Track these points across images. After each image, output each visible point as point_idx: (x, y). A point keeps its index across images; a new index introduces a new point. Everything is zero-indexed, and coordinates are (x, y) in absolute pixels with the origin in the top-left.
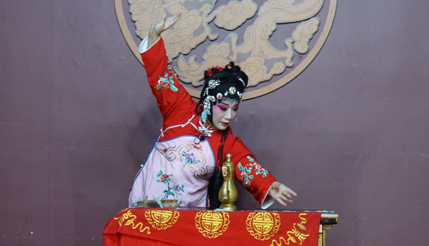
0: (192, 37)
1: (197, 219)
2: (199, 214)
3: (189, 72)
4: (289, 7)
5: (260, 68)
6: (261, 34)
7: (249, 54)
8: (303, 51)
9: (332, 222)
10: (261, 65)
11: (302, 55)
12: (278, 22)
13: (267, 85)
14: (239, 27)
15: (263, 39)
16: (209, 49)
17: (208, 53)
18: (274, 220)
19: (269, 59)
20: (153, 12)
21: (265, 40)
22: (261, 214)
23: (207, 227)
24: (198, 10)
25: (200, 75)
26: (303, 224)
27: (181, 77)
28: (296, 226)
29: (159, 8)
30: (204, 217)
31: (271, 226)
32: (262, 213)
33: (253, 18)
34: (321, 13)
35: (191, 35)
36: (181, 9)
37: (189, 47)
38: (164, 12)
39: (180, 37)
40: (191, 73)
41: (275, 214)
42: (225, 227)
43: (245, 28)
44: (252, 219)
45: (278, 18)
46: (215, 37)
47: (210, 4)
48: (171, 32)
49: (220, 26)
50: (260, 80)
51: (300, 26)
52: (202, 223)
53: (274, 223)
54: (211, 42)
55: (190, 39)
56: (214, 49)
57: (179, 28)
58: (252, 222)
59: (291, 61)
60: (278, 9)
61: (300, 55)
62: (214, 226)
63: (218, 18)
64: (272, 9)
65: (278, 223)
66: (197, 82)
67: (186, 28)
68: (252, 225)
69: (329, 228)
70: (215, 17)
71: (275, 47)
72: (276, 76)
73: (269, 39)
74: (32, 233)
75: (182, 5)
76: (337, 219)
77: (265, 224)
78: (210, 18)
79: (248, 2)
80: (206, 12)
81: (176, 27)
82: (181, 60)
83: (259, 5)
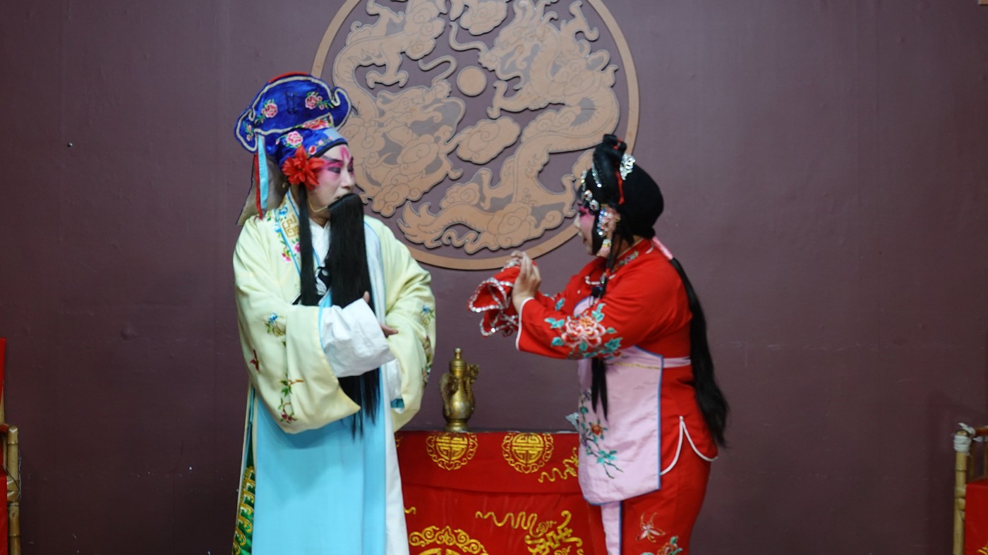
0: (424, 176)
1: (430, 444)
3: (420, 227)
4: (567, 129)
5: (525, 220)
6: (526, 170)
10: (527, 215)
12: (551, 150)
13: (536, 245)
14: (493, 159)
15: (528, 177)
16: (449, 192)
17: (448, 199)
18: (545, 443)
19: (539, 205)
20: (365, 139)
21: (532, 178)
24: (432, 134)
25: (437, 231)
27: (408, 234)
29: (374, 132)
31: (539, 452)
33: (515, 145)
35: (422, 172)
36: (408, 133)
37: (419, 189)
38: (382, 139)
39: (406, 176)
40: (424, 229)
41: (546, 437)
42: (471, 453)
43: (502, 162)
44: (511, 442)
45: (551, 145)
46: (458, 174)
47: (450, 126)
48: (392, 168)
49: (466, 158)
50: (525, 238)
52: (437, 448)
53: (545, 447)
54: (452, 182)
55: (421, 178)
56: (457, 192)
57: (404, 163)
58: (511, 447)
59: (572, 209)
60: (550, 131)
63: (462, 145)
64: (543, 131)
65: (550, 448)
66: (432, 242)
67: (415, 162)
68: (511, 451)
70: (458, 146)
71: (548, 188)
72: (549, 232)
73: (538, 176)
74: (191, 468)
75: (409, 128)
78: (450, 147)
79: (507, 122)
80: (444, 139)
81: (399, 160)
82: (408, 211)
83: (523, 126)
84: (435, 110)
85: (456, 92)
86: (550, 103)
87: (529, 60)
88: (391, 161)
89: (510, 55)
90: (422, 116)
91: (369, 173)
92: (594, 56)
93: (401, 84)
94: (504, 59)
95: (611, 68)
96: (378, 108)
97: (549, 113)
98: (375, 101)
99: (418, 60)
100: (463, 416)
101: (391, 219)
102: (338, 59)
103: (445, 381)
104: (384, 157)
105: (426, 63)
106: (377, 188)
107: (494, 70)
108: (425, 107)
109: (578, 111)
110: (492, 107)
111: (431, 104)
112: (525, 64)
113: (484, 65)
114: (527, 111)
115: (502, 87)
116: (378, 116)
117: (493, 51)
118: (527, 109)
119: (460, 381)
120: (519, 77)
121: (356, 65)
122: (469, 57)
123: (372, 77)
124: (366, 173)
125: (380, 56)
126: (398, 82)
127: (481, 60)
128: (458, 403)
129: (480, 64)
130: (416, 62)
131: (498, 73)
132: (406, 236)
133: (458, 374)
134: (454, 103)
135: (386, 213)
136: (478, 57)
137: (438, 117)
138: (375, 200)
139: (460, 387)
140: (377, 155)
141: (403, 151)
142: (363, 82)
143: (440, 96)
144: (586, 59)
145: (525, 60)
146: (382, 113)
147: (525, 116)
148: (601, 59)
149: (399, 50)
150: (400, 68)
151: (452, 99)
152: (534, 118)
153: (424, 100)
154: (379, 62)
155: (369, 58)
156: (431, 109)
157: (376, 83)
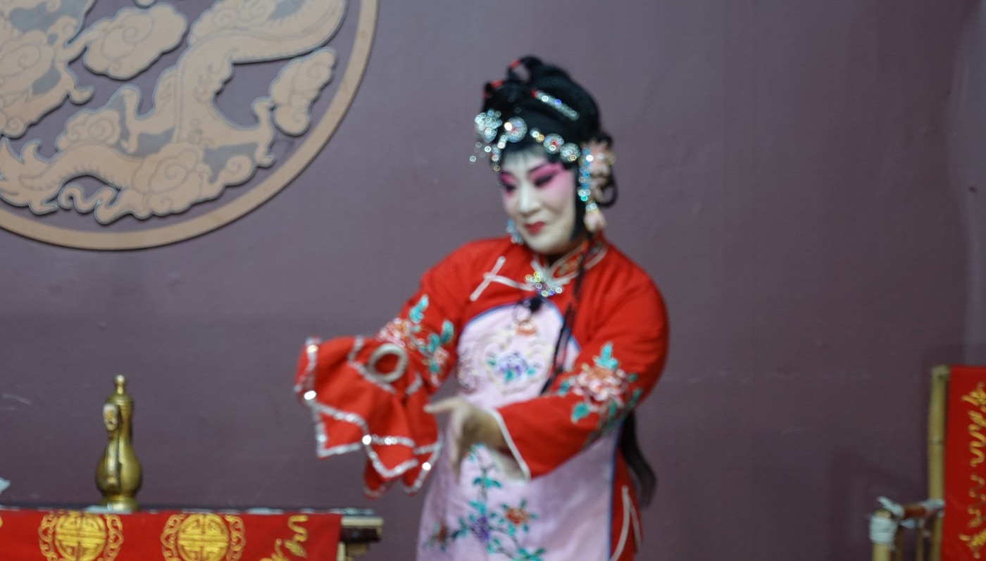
0: (31, 97)
1: (45, 532)
2: (49, 521)
3: (24, 180)
4: (263, 25)
5: (193, 170)
6: (196, 89)
7: (167, 136)
8: (296, 128)
9: (368, 536)
10: (197, 162)
11: (293, 139)
12: (236, 58)
13: (211, 210)
14: (142, 72)
15: (199, 100)
16: (71, 124)
17: (69, 134)
18: (230, 532)
19: (216, 146)
21: (206, 103)
22: (198, 521)
23: (69, 550)
24: (44, 30)
25: (51, 187)
26: (299, 542)
27: (3, 191)
28: (283, 548)
30: (62, 527)
31: (221, 548)
32: (201, 518)
33: (177, 51)
34: (339, 39)
35: (27, 91)
36: (4, 28)
37: (22, 118)
39: (1, 97)
40: (29, 182)
41: (231, 519)
42: (112, 550)
43: (157, 76)
44: (177, 533)
45: (237, 50)
46: (86, 94)
47: (74, 17)
50: (193, 199)
51: (289, 71)
52: (57, 544)
53: (230, 540)
54: (76, 107)
55: (26, 101)
56: (83, 125)
58: (177, 539)
59: (269, 153)
60: (235, 28)
61: (290, 139)
62: (85, 550)
64: (223, 28)
65: (239, 541)
68: (176, 547)
69: (360, 551)
70: (86, 49)
71: (231, 119)
72: (233, 189)
73: (216, 101)
75: (6, 19)
76: (379, 531)
77: (206, 544)
78: (73, 51)
79: (165, 11)
80: (63, 37)
82: (3, 152)
83: (192, 18)
90: (28, 1)
132: (1, 194)
152: (209, 7)
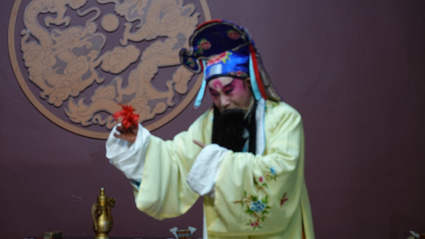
0: (81, 81)
3: (79, 113)
4: (169, 52)
5: (144, 108)
6: (144, 77)
8: (183, 92)
10: (145, 106)
12: (159, 65)
14: (123, 71)
15: (145, 82)
16: (96, 91)
17: (96, 95)
19: (152, 99)
20: (44, 59)
21: (148, 82)
24: (86, 56)
25: (89, 116)
29: (50, 54)
33: (137, 63)
35: (79, 79)
36: (70, 55)
37: (78, 90)
38: (55, 58)
39: (70, 81)
40: (81, 114)
43: (129, 72)
45: (160, 62)
46: (102, 80)
47: (97, 50)
48: (61, 77)
49: (106, 70)
51: (180, 70)
54: (98, 85)
55: (79, 82)
56: (101, 92)
57: (68, 73)
59: (172, 101)
60: (159, 53)
61: (181, 96)
63: (104, 62)
64: (154, 54)
67: (75, 73)
70: (102, 62)
71: (158, 88)
72: (159, 115)
73: (152, 82)
75: (71, 52)
78: (97, 63)
79: (132, 47)
80: (93, 58)
81: (65, 72)
82: (71, 103)
83: (142, 50)
84: (88, 40)
85: (100, 29)
86: (159, 37)
87: (145, 10)
88: (60, 72)
89: (133, 6)
90: (79, 45)
91: (46, 78)
92: (186, 7)
93: (66, 25)
94: (130, 9)
95: (196, 15)
96: (52, 40)
97: (158, 43)
98: (50, 35)
99: (76, 10)
100: (105, 230)
101: (61, 108)
102: (26, 9)
103: (94, 208)
104: (56, 70)
105: (82, 11)
106: (52, 89)
107: (123, 16)
108: (82, 39)
109: (176, 41)
110: (122, 38)
111: (85, 37)
112: (143, 12)
113: (118, 12)
114: (144, 42)
115: (129, 26)
116: (52, 44)
117: (123, 4)
118: (144, 40)
119: (104, 208)
120: (139, 20)
121: (38, 12)
122: (109, 8)
123: (48, 20)
124: (45, 80)
125: (53, 7)
126: (64, 23)
127: (116, 10)
128: (102, 222)
129: (115, 12)
130: (75, 11)
131: (127, 18)
132: (70, 119)
133: (102, 204)
134: (99, 37)
135: (58, 104)
136: (114, 8)
137: (89, 45)
138: (51, 96)
139: (103, 212)
140: (51, 68)
141: (68, 66)
142: (43, 24)
143: (91, 32)
144: (181, 9)
145: (143, 9)
146: (54, 43)
147: (143, 44)
148: (190, 9)
149: (65, 3)
150: (65, 15)
151: (98, 34)
152: (149, 45)
153: (80, 34)
154: (52, 11)
155: (46, 8)
156: (85, 40)
157: (51, 24)
